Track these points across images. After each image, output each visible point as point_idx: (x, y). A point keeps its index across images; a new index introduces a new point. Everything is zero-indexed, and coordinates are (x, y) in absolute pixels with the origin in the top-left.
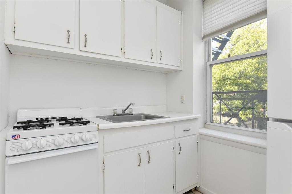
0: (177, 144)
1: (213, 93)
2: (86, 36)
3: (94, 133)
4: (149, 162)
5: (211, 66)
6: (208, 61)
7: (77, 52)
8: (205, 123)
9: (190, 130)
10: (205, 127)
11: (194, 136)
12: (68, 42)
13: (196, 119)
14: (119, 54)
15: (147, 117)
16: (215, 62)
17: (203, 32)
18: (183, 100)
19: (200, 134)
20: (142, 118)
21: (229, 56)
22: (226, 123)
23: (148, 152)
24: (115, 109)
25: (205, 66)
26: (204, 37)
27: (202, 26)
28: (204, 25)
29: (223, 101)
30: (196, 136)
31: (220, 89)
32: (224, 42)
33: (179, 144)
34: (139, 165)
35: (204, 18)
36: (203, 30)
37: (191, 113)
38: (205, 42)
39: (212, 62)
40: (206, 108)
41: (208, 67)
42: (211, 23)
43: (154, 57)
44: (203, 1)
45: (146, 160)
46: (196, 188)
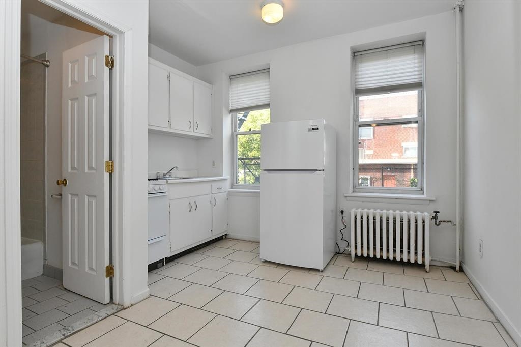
0: (213, 199)
1: (239, 159)
4: (196, 209)
5: (236, 135)
6: (235, 131)
8: (233, 184)
9: (222, 188)
10: (232, 188)
11: (224, 194)
13: (225, 180)
14: (167, 125)
17: (231, 106)
18: (214, 165)
19: (229, 192)
23: (195, 202)
25: (232, 136)
26: (231, 111)
28: (231, 100)
30: (226, 193)
31: (245, 154)
33: (215, 198)
34: (190, 211)
35: (231, 94)
36: (230, 104)
37: (222, 176)
39: (237, 133)
40: (233, 172)
41: (235, 136)
42: (236, 100)
43: (192, 128)
44: (231, 79)
45: (194, 208)
46: (226, 234)
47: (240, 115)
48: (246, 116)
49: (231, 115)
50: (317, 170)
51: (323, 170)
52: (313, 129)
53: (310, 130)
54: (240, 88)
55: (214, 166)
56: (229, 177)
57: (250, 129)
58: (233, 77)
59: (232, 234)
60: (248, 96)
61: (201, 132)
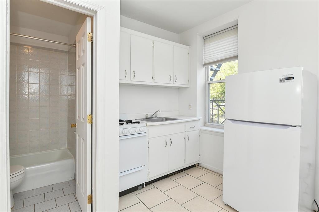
2: (134, 72)
3: (144, 127)
4: (171, 145)
5: (209, 84)
6: (208, 81)
7: (129, 82)
8: (205, 123)
9: (195, 127)
10: (205, 126)
11: (196, 131)
12: (126, 77)
13: (198, 120)
14: (151, 80)
15: (167, 119)
16: (211, 82)
17: (204, 61)
19: (201, 130)
20: (164, 120)
21: (220, 79)
22: (222, 123)
23: (170, 139)
24: (147, 115)
25: (205, 84)
26: (205, 65)
27: (204, 57)
28: (205, 56)
29: (220, 107)
30: (198, 131)
32: (216, 72)
33: (188, 135)
34: (166, 146)
35: (205, 52)
36: (204, 59)
37: (195, 116)
38: (205, 68)
39: (209, 82)
40: (206, 113)
41: (207, 85)
42: (209, 56)
43: (172, 80)
44: (204, 40)
45: (169, 143)
46: (198, 163)
47: (215, 67)
48: (219, 67)
49: (204, 68)
50: (291, 126)
51: (301, 126)
52: (287, 79)
53: (282, 80)
54: (212, 46)
55: (190, 108)
56: (201, 118)
57: (220, 78)
58: (206, 38)
59: (203, 164)
60: (219, 51)
61: (180, 83)
